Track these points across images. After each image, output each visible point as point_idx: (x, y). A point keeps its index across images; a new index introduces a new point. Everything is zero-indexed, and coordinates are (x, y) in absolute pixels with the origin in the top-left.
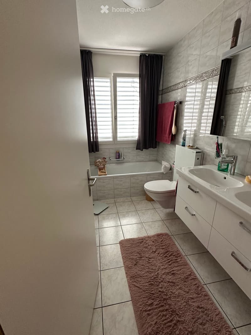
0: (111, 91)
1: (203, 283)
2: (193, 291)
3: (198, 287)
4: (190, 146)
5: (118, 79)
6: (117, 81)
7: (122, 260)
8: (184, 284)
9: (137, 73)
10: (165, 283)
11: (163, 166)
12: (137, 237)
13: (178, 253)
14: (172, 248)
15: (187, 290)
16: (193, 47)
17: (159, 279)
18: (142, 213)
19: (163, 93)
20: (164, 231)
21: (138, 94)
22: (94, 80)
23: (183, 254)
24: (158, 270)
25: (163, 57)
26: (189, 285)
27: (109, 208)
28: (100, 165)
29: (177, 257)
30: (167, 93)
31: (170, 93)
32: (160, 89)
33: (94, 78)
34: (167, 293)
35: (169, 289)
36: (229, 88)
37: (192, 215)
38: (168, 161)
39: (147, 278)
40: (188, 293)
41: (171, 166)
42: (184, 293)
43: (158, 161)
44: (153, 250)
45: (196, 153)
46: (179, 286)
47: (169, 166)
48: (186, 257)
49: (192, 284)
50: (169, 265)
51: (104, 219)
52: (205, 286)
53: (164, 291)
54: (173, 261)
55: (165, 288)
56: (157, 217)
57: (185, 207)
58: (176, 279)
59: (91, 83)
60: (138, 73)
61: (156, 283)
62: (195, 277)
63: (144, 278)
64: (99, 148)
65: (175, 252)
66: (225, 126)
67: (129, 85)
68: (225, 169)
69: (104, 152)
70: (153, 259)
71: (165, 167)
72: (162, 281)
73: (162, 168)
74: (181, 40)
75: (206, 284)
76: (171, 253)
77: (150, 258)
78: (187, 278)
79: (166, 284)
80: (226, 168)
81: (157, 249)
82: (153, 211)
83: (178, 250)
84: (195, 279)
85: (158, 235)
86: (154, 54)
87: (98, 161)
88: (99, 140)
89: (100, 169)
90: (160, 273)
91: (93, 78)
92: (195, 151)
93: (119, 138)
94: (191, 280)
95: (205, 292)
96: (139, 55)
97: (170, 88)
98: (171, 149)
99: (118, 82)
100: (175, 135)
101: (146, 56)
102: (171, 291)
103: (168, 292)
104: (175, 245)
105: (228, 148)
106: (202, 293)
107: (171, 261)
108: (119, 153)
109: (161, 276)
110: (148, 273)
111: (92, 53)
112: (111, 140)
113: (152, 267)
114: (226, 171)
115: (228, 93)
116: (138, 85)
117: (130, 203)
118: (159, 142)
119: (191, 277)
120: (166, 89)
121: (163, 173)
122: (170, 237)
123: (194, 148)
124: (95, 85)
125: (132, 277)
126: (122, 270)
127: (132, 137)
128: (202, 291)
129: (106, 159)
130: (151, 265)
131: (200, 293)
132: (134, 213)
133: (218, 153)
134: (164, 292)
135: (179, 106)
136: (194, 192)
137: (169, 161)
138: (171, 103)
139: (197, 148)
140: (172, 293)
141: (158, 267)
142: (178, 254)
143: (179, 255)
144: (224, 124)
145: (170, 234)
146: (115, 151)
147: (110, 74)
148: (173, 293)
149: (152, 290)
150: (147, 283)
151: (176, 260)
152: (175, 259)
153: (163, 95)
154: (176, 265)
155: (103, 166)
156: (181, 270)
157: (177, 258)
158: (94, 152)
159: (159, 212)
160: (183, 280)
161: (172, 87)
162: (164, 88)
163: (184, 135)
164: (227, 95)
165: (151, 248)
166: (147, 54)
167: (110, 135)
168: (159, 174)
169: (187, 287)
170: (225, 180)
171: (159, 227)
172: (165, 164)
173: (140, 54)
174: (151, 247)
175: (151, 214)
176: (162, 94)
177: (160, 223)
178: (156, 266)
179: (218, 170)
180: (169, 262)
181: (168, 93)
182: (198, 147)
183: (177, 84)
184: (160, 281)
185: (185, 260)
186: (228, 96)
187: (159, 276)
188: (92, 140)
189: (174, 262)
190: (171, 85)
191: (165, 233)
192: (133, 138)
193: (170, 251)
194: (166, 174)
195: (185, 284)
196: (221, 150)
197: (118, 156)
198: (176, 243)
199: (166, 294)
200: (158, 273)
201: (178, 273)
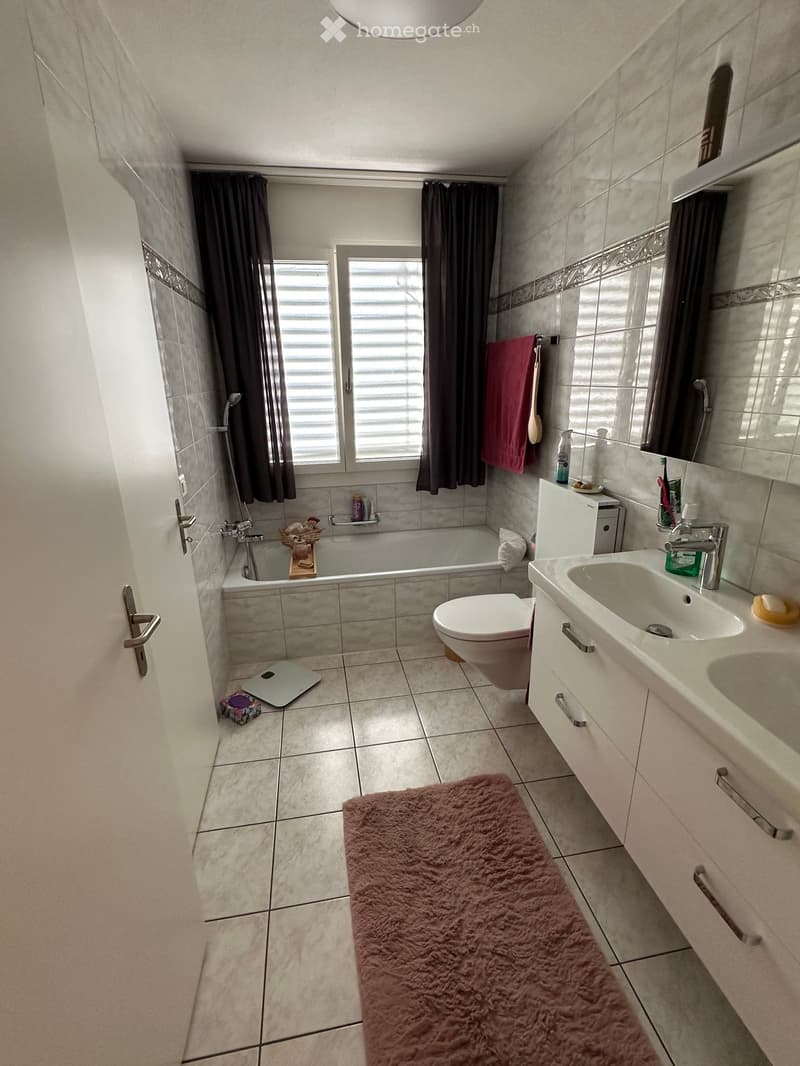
0: (332, 304)
1: (611, 960)
2: (573, 987)
3: (592, 973)
4: (581, 483)
5: (354, 265)
6: (351, 271)
7: (344, 873)
8: (546, 961)
9: (416, 242)
10: (483, 957)
11: (502, 545)
12: (404, 789)
13: (534, 847)
14: (516, 831)
15: (555, 986)
16: (589, 158)
17: (462, 943)
18: (430, 701)
19: (502, 307)
20: (497, 766)
21: (419, 310)
22: (276, 267)
23: (554, 852)
24: (463, 910)
25: (501, 189)
26: (564, 966)
27: (321, 686)
28: (296, 541)
29: (531, 863)
30: (514, 306)
31: (523, 307)
32: (491, 295)
33: (275, 261)
34: (483, 997)
35: (493, 982)
36: (720, 287)
37: (577, 724)
38: (518, 529)
39: (422, 940)
40: (556, 995)
41: (528, 545)
42: (543, 998)
43: (488, 526)
44: (452, 836)
45: (600, 508)
46: (529, 970)
47: (520, 547)
48: (559, 862)
49: (571, 963)
50: (501, 889)
51: (301, 723)
52: (616, 971)
53: (475, 987)
54: (516, 878)
55: (480, 975)
56: (478, 720)
57: (555, 696)
58: (520, 944)
59: (266, 278)
60: (418, 243)
61: (451, 956)
62: (587, 935)
63: (410, 939)
64: (297, 487)
65: (526, 844)
66: (708, 410)
67: (391, 281)
68: (691, 567)
69: (312, 499)
70: (449, 871)
71: (509, 549)
72: (472, 951)
73: (500, 550)
74: (552, 137)
75: (619, 964)
76: (509, 848)
77: (439, 866)
78: (557, 941)
79: (485, 961)
80: (693, 563)
81: (464, 832)
82: (464, 696)
83: (536, 839)
84: (585, 943)
85: (476, 783)
86: (471, 183)
87: (291, 528)
88: (294, 460)
89: (297, 557)
90: (466, 923)
91: (271, 264)
92: (595, 502)
93: (361, 452)
94: (571, 947)
95: (617, 995)
96: (421, 186)
97: (521, 291)
98: (529, 490)
99: (355, 274)
100: (538, 445)
101: (444, 187)
102: (499, 987)
103: (489, 991)
104: (528, 817)
105: (699, 496)
106: (605, 997)
107: (510, 876)
108: (361, 502)
109: (472, 932)
110: (427, 921)
111: (266, 181)
112: (335, 458)
113: (444, 899)
114: (691, 572)
115: (718, 304)
116: (418, 281)
117: (392, 668)
118: (491, 468)
119: (571, 936)
120: (509, 293)
121: (502, 569)
122: (512, 791)
123: (594, 491)
124: (278, 283)
125: (370, 935)
126: (341, 909)
127: (406, 449)
128: (605, 987)
129: (318, 521)
130: (441, 890)
131: (599, 997)
132: (402, 703)
133: (668, 514)
134: (476, 992)
135: (548, 352)
136: (580, 648)
137: (523, 529)
138: (524, 339)
139: (605, 492)
140: (500, 994)
141: (462, 899)
142: (536, 851)
143: (536, 856)
144: (706, 404)
145: (514, 779)
146: (349, 497)
147: (329, 247)
148: (504, 995)
149: (434, 983)
150: (422, 956)
151: (526, 872)
152: (524, 869)
153: (502, 315)
154: (525, 892)
155: (306, 547)
156: (538, 909)
157: (529, 867)
158: (279, 501)
159: (485, 699)
160: (542, 949)
161: (528, 289)
162: (504, 291)
163: (563, 447)
164: (716, 312)
165: (445, 827)
166: (446, 181)
167: (334, 444)
168: (487, 573)
169: (556, 976)
170: (688, 605)
171: (479, 751)
172: (509, 538)
173: (424, 182)
174: (446, 824)
175: (457, 705)
176: (498, 312)
177: (485, 740)
178: (458, 896)
179: (667, 570)
180: (501, 879)
181: (518, 308)
182: (608, 487)
183: (544, 278)
184: (465, 950)
185: (556, 874)
186: (719, 315)
187: (461, 931)
188: (271, 462)
189: (518, 882)
190: (524, 283)
191: (496, 776)
192: (407, 451)
193: (507, 840)
194: (512, 570)
195: (549, 964)
196: (676, 502)
197: (360, 510)
198: (532, 811)
199: (480, 999)
200: (460, 921)
201: (530, 919)
